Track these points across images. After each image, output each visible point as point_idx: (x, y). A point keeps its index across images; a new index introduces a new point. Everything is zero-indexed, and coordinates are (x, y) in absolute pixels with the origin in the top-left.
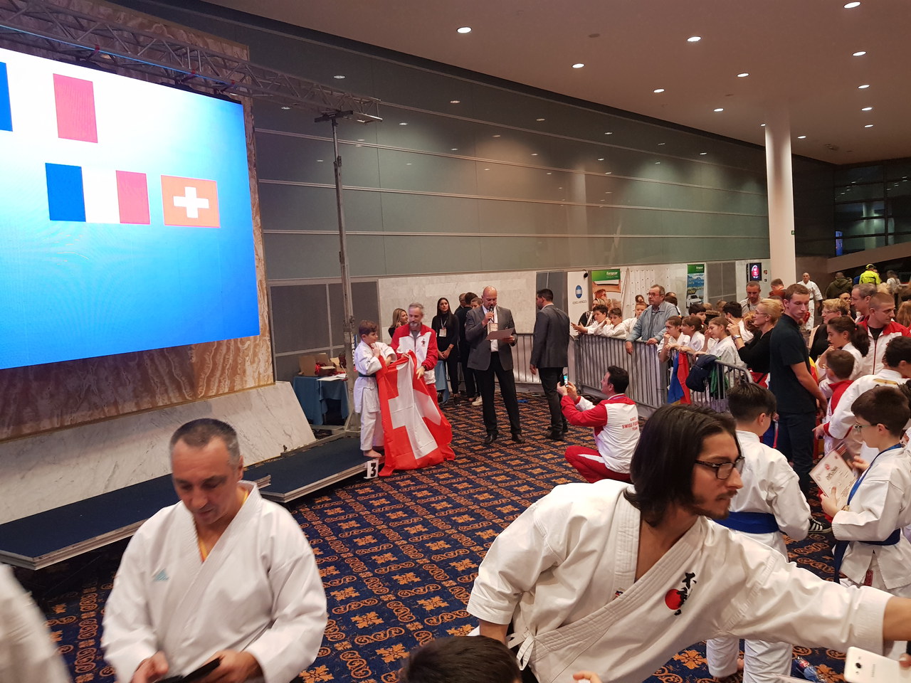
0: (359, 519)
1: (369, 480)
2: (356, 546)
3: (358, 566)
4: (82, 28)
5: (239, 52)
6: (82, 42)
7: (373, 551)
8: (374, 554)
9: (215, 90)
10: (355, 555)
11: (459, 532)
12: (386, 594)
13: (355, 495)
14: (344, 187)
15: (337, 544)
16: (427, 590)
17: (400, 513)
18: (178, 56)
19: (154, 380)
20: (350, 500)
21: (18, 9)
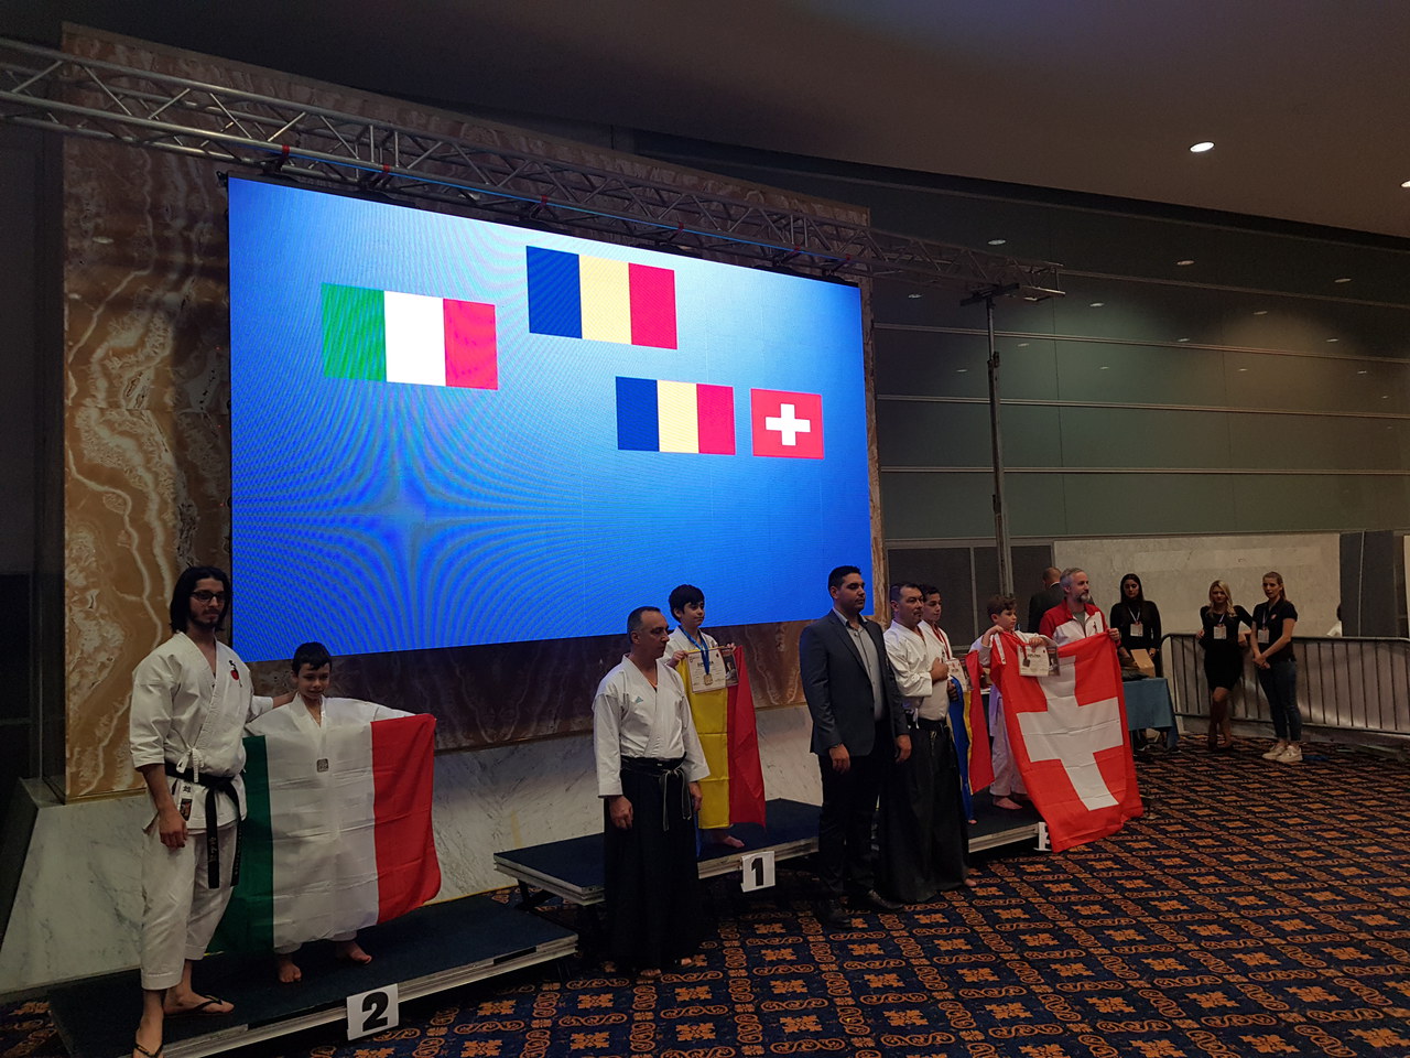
0: (1028, 907)
1: (1042, 853)
2: (1023, 946)
3: (1030, 975)
4: (664, 204)
5: (857, 217)
6: (665, 220)
7: (1052, 956)
8: (1055, 961)
9: (824, 271)
10: (1023, 958)
11: (1203, 949)
12: (1077, 1022)
13: (1020, 873)
14: (1003, 401)
15: (993, 939)
16: (1147, 1028)
17: (1097, 908)
18: (779, 229)
20: (1012, 879)
21: (594, 188)
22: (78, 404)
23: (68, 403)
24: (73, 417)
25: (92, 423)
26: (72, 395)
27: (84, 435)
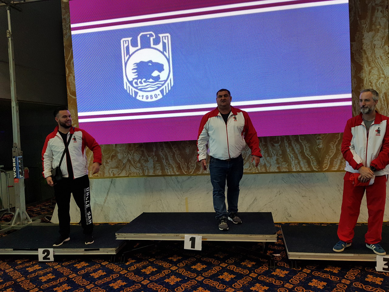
19: (290, 156)
22: (69, 76)
23: (67, 75)
24: (68, 79)
25: (72, 80)
26: (67, 73)
27: (70, 84)
